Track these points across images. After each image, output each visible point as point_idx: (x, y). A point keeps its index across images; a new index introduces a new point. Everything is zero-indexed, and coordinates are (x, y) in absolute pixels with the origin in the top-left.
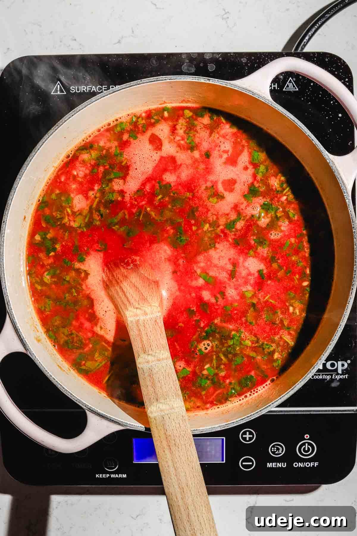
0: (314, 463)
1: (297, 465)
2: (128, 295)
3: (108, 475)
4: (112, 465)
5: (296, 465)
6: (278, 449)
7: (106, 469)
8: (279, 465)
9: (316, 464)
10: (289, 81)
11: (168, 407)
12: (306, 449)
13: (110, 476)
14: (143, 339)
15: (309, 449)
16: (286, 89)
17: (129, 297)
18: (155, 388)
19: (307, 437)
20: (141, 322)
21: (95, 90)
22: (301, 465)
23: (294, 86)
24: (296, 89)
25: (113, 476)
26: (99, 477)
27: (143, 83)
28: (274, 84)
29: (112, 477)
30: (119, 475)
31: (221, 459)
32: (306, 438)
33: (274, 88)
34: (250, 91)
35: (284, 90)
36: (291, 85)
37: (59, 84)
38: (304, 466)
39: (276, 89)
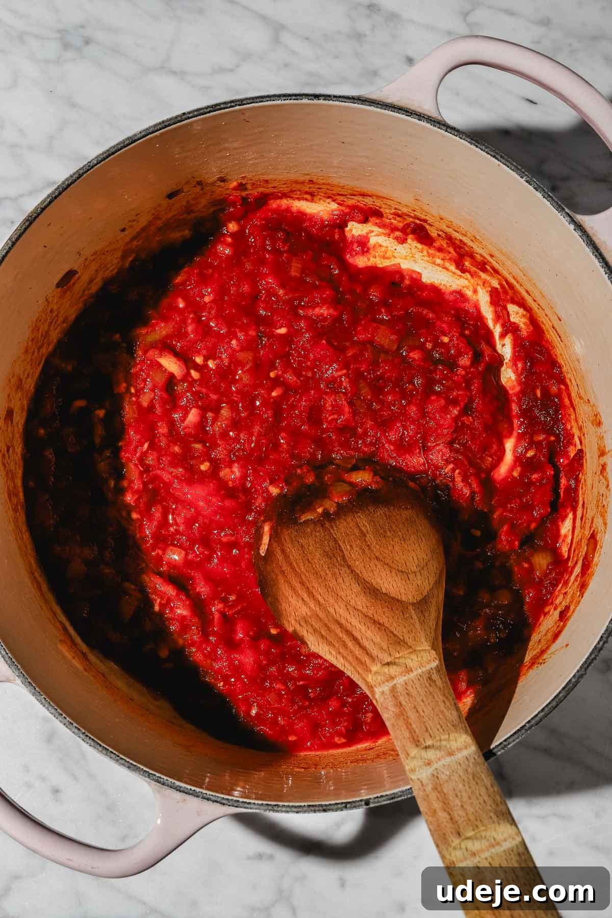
2: (365, 643)
11: (485, 843)
14: (410, 721)
17: (368, 646)
18: (450, 812)
20: (400, 689)
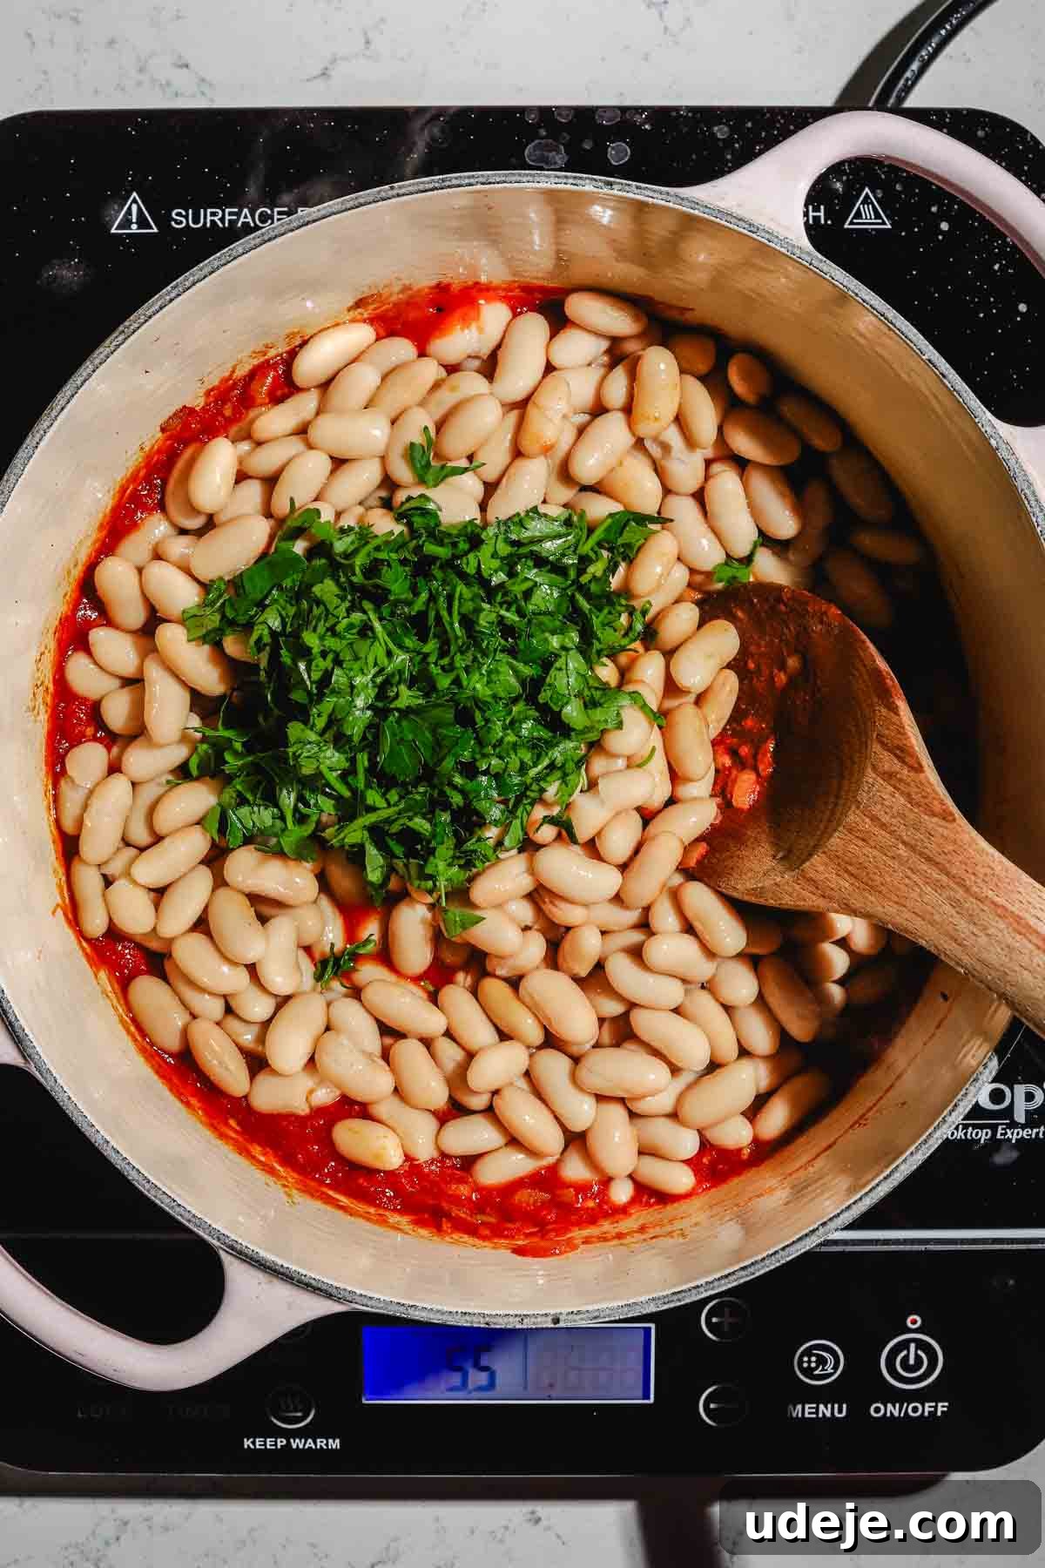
0: (934, 1404)
1: (882, 1412)
3: (281, 1442)
4: (296, 1411)
5: (877, 1410)
6: (822, 1361)
7: (275, 1421)
8: (825, 1411)
9: (942, 1407)
10: (861, 198)
12: (912, 1362)
13: (288, 1442)
15: (918, 1359)
16: (851, 223)
19: (914, 1322)
21: (249, 219)
22: (893, 1410)
23: (878, 216)
24: (884, 223)
25: (297, 1443)
26: (252, 1447)
27: (398, 195)
28: (816, 209)
29: (294, 1446)
30: (318, 1440)
31: (640, 1393)
32: (909, 1325)
33: (816, 219)
34: (740, 220)
35: (846, 226)
36: (867, 212)
37: (135, 201)
38: (902, 1415)
39: (823, 222)
